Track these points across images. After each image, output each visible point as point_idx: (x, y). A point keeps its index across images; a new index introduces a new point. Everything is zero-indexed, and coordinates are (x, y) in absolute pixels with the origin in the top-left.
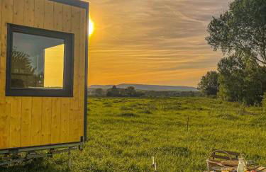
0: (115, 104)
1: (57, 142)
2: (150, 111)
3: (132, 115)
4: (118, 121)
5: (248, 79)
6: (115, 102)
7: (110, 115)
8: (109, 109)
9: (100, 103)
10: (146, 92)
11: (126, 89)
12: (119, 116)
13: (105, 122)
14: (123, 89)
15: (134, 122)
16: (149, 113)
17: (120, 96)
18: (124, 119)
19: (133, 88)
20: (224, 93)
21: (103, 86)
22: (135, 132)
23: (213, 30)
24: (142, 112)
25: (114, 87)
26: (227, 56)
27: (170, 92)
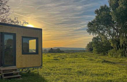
0: (51, 56)
1: (35, 66)
2: (64, 58)
3: (57, 60)
4: (52, 62)
5: (104, 45)
6: (52, 55)
7: (49, 60)
8: (49, 57)
9: (46, 55)
10: (65, 50)
11: (56, 50)
12: (52, 60)
13: (48, 62)
14: (55, 49)
15: (57, 62)
16: (63, 59)
17: (54, 52)
18: (54, 61)
19: (59, 49)
20: (95, 50)
21: (47, 48)
22: (57, 65)
23: (89, 26)
24: (61, 59)
25: (52, 48)
26: (95, 36)
27: (75, 50)
